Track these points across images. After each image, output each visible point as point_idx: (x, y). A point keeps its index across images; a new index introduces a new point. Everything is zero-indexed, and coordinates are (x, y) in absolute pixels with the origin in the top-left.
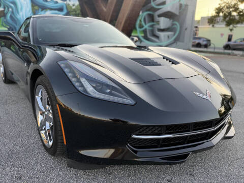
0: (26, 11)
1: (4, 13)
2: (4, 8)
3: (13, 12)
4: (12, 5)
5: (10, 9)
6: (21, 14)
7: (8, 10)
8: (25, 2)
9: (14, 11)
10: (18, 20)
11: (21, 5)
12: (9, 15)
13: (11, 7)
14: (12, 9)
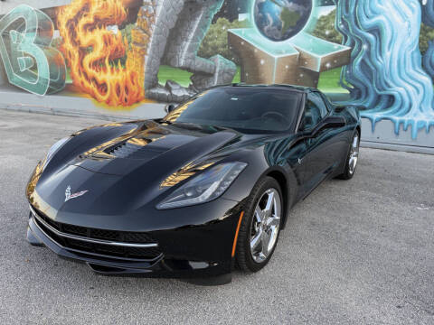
0: (402, 45)
1: (350, 57)
2: (353, 45)
3: (368, 53)
4: (371, 36)
5: (365, 47)
6: (387, 54)
7: (360, 49)
8: (406, 24)
9: (373, 48)
10: (377, 69)
11: (393, 33)
12: (358, 60)
13: (368, 42)
14: (370, 46)
